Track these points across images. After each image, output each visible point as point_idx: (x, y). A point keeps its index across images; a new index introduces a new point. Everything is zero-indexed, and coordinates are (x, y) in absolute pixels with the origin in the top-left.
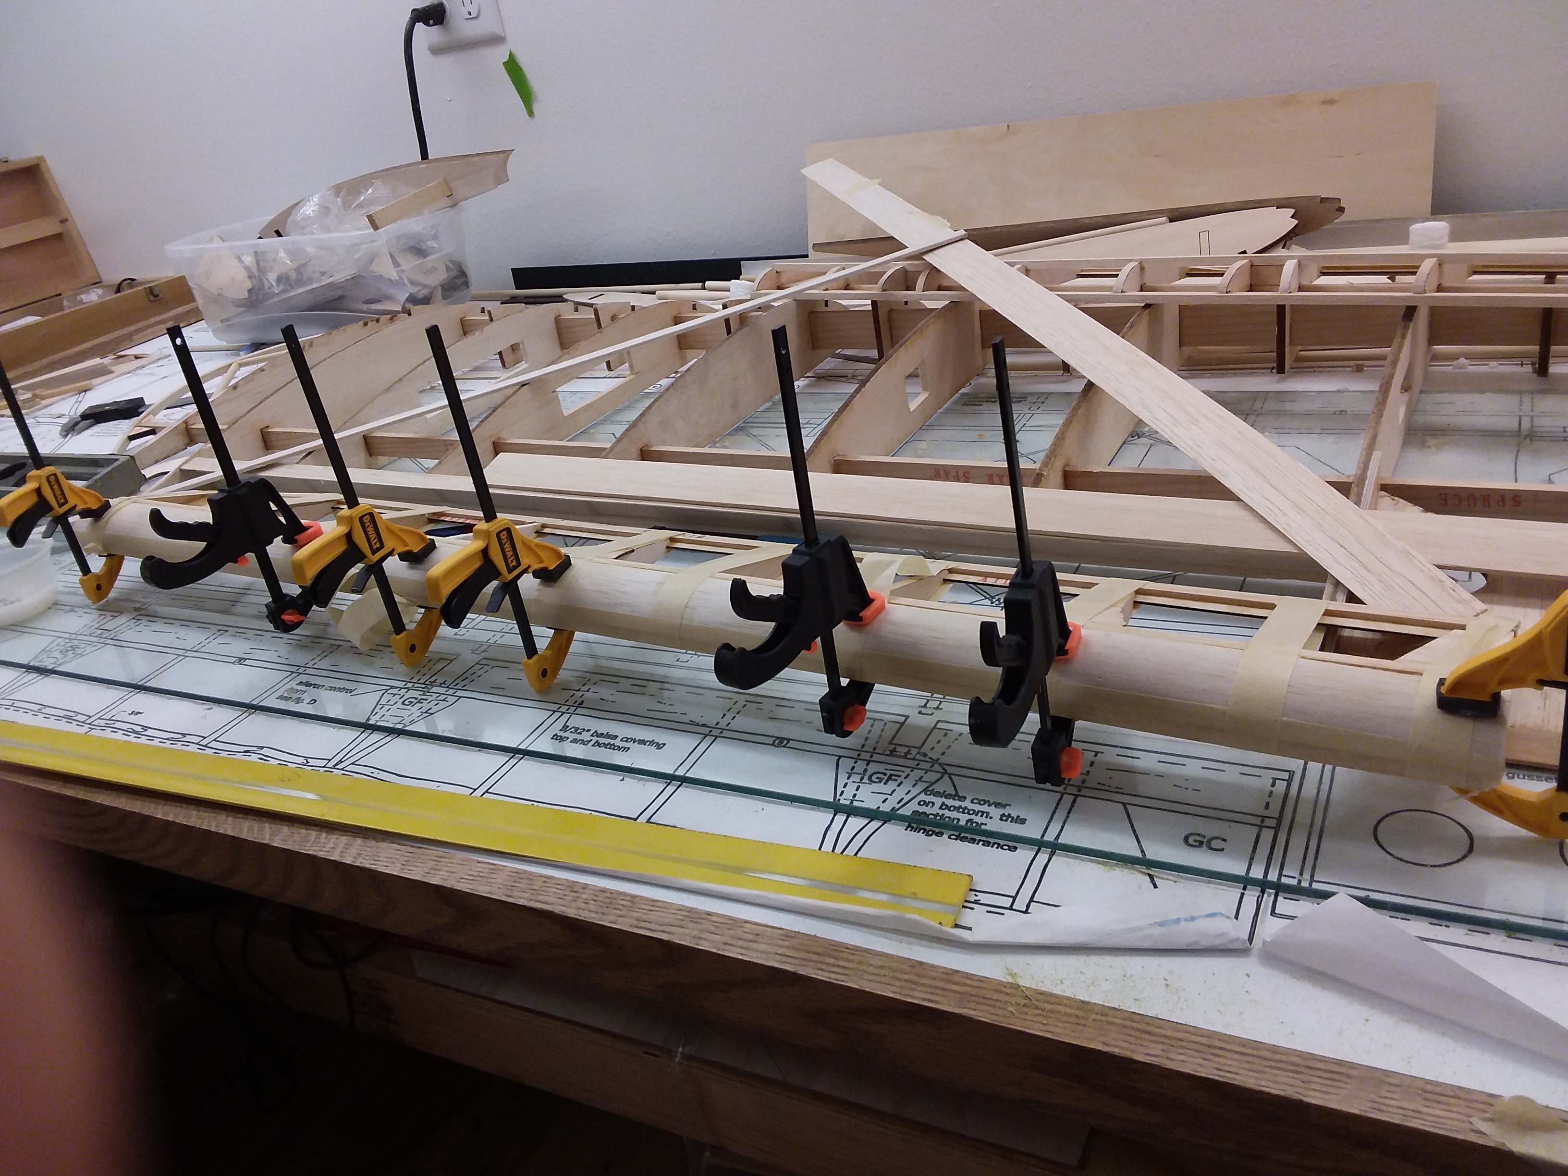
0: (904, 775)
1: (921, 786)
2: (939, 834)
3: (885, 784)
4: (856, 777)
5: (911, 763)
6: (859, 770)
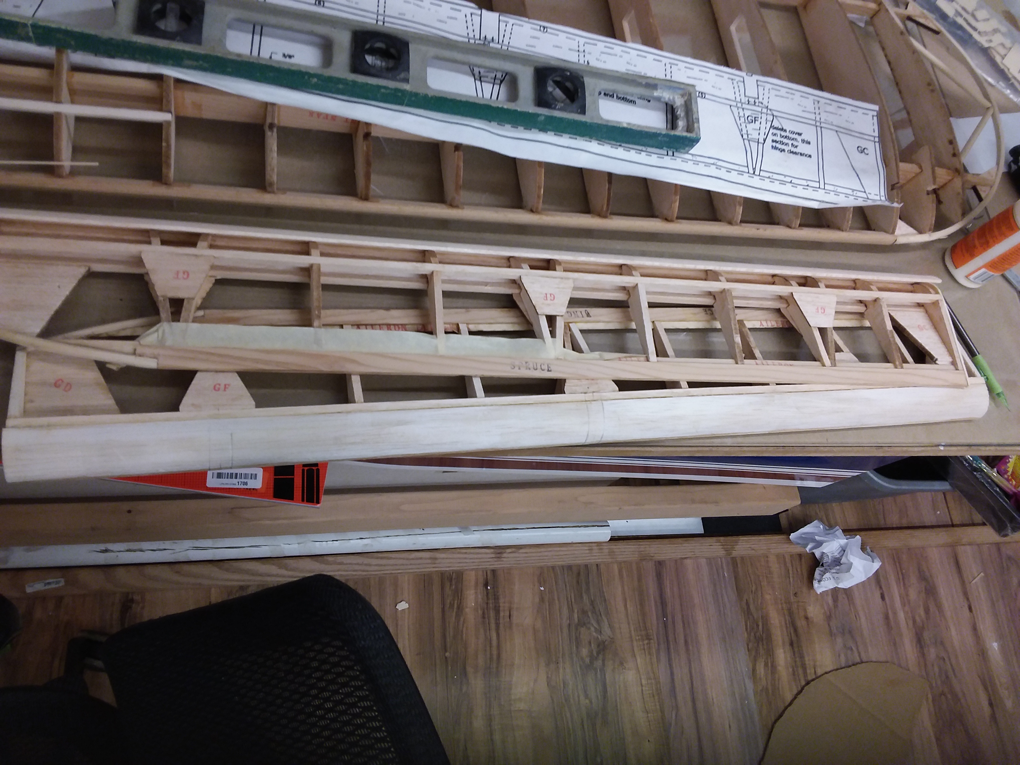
0: (760, 117)
1: (769, 124)
2: (784, 150)
3: (755, 123)
4: (742, 119)
5: (760, 109)
6: (741, 114)
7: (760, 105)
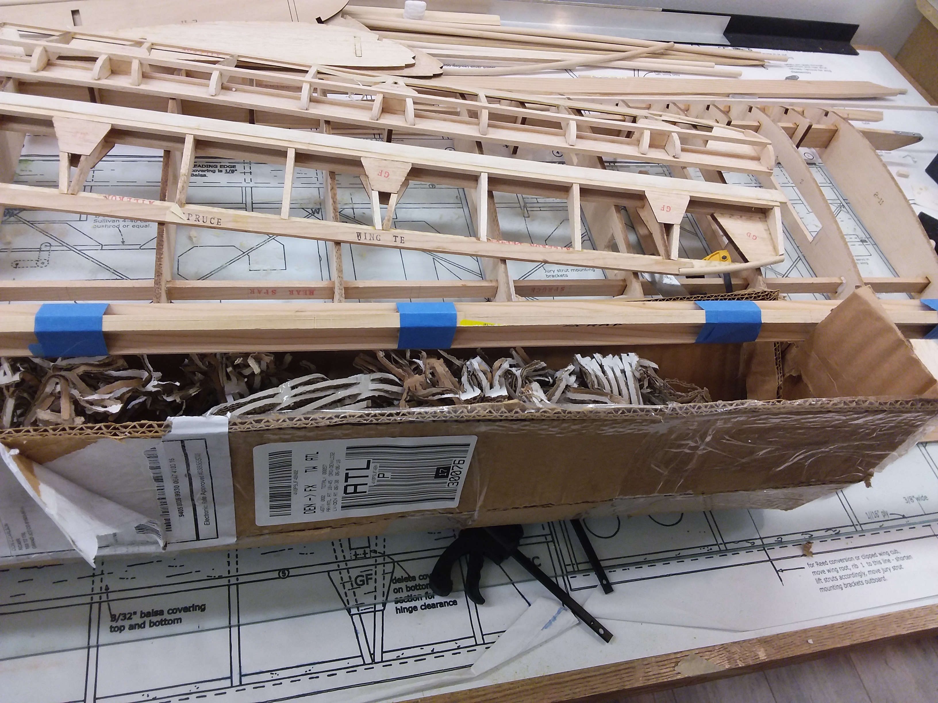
0: (374, 573)
1: (388, 577)
2: (415, 608)
3: (367, 584)
4: (348, 586)
5: (372, 561)
6: (346, 579)
7: (373, 555)
